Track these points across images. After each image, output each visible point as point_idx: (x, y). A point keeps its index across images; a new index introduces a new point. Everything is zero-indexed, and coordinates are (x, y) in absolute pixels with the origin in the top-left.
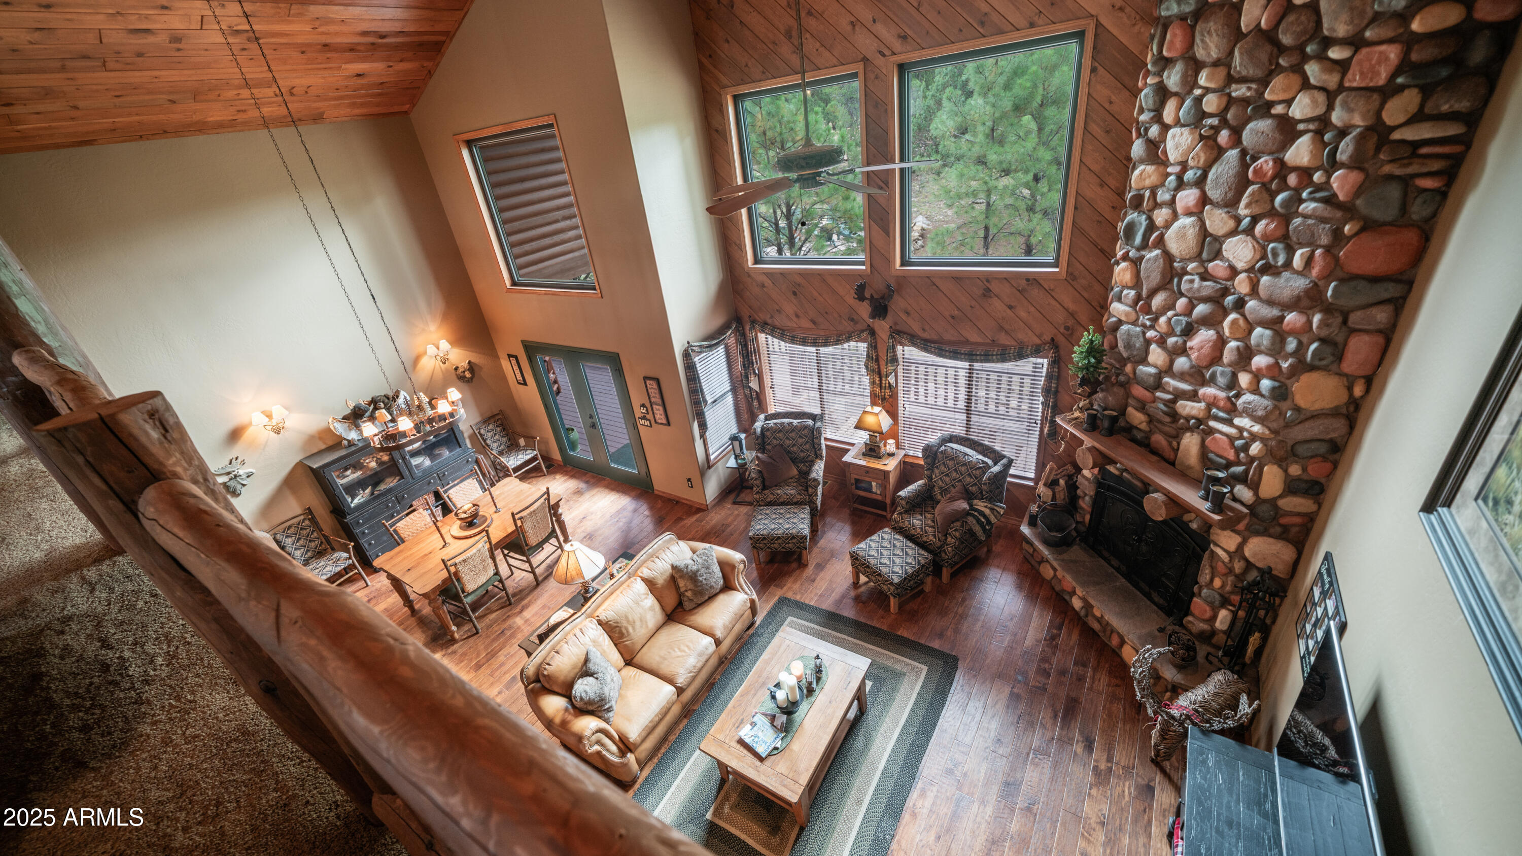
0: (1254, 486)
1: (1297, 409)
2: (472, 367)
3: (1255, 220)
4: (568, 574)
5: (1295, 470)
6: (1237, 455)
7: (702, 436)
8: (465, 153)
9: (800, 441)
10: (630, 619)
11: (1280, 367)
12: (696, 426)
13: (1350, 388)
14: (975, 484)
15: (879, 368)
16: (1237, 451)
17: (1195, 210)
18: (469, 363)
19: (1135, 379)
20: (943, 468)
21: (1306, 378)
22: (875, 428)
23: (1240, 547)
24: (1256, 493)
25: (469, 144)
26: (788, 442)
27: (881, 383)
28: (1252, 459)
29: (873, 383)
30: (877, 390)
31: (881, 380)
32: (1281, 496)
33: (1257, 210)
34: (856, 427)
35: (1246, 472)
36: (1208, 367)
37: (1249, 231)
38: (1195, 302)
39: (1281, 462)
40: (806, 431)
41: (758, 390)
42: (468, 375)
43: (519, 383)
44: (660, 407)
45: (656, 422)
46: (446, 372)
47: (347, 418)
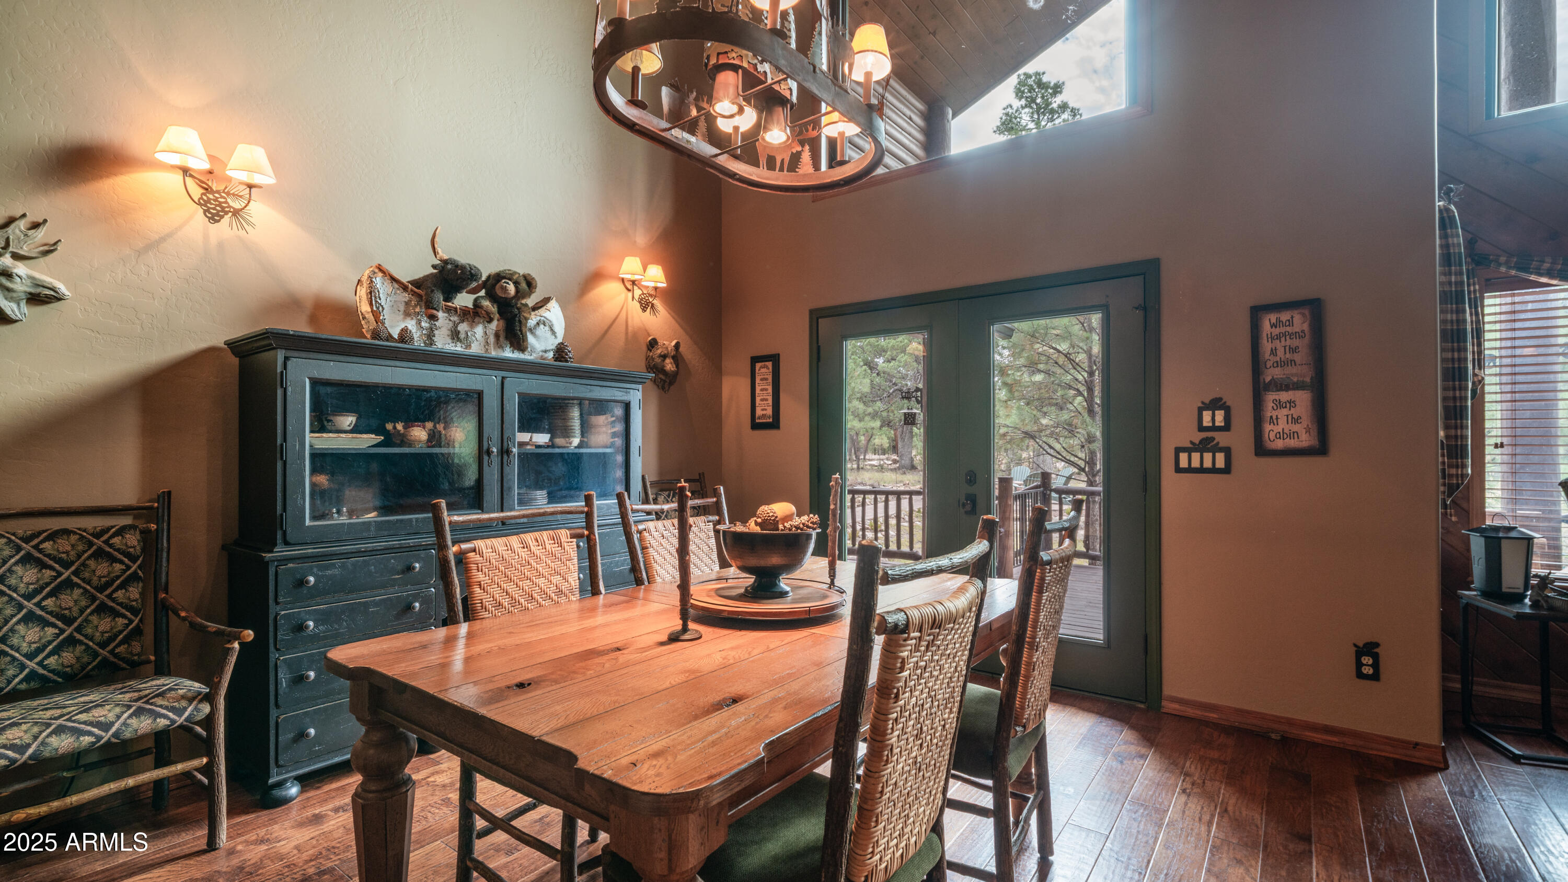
18: (677, 346)
42: (669, 365)
43: (755, 426)
44: (1303, 398)
45: (1261, 450)
46: (632, 337)
47: (417, 283)
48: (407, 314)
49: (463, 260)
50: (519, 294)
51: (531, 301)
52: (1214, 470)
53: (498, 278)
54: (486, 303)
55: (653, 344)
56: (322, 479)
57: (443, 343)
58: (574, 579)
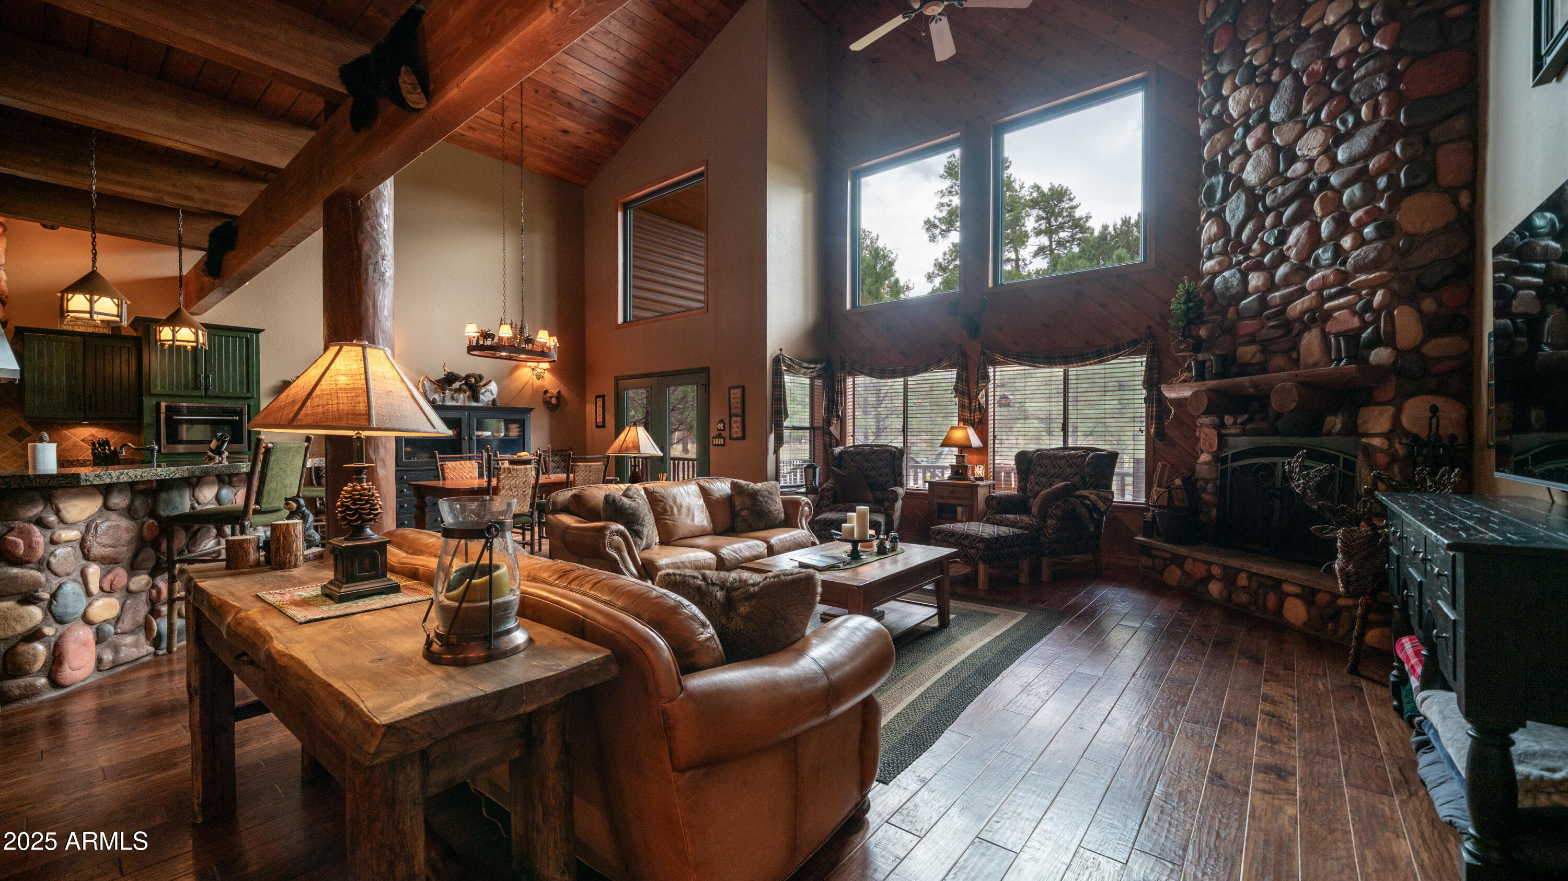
0: (1389, 340)
1: (1410, 236)
2: (559, 396)
3: (1317, 110)
4: (625, 445)
5: (1428, 304)
6: (1361, 318)
7: (776, 451)
8: (620, 215)
9: (880, 463)
10: (678, 501)
11: (1379, 207)
12: (772, 437)
13: (1456, 202)
14: (1077, 473)
15: (969, 390)
16: (1360, 314)
17: (1265, 139)
18: (559, 392)
19: (1240, 316)
20: (1039, 469)
21: (1407, 203)
22: (964, 442)
23: (1396, 419)
24: (1395, 348)
25: (626, 206)
26: (866, 464)
27: (970, 406)
28: (1377, 313)
29: (962, 407)
30: (967, 414)
31: (970, 403)
32: (1424, 342)
33: (1318, 100)
34: (943, 445)
35: (1377, 329)
36: (1308, 258)
37: (1317, 122)
38: (1282, 210)
39: (1411, 300)
40: (887, 454)
41: (838, 438)
42: (554, 401)
43: (598, 427)
44: (739, 419)
45: (731, 438)
46: (535, 391)
47: (438, 381)
48: (435, 392)
49: (456, 372)
50: (476, 382)
51: (482, 384)
52: (721, 445)
53: (468, 377)
54: (464, 387)
55: (546, 392)
56: (409, 449)
57: (449, 403)
58: (476, 474)
